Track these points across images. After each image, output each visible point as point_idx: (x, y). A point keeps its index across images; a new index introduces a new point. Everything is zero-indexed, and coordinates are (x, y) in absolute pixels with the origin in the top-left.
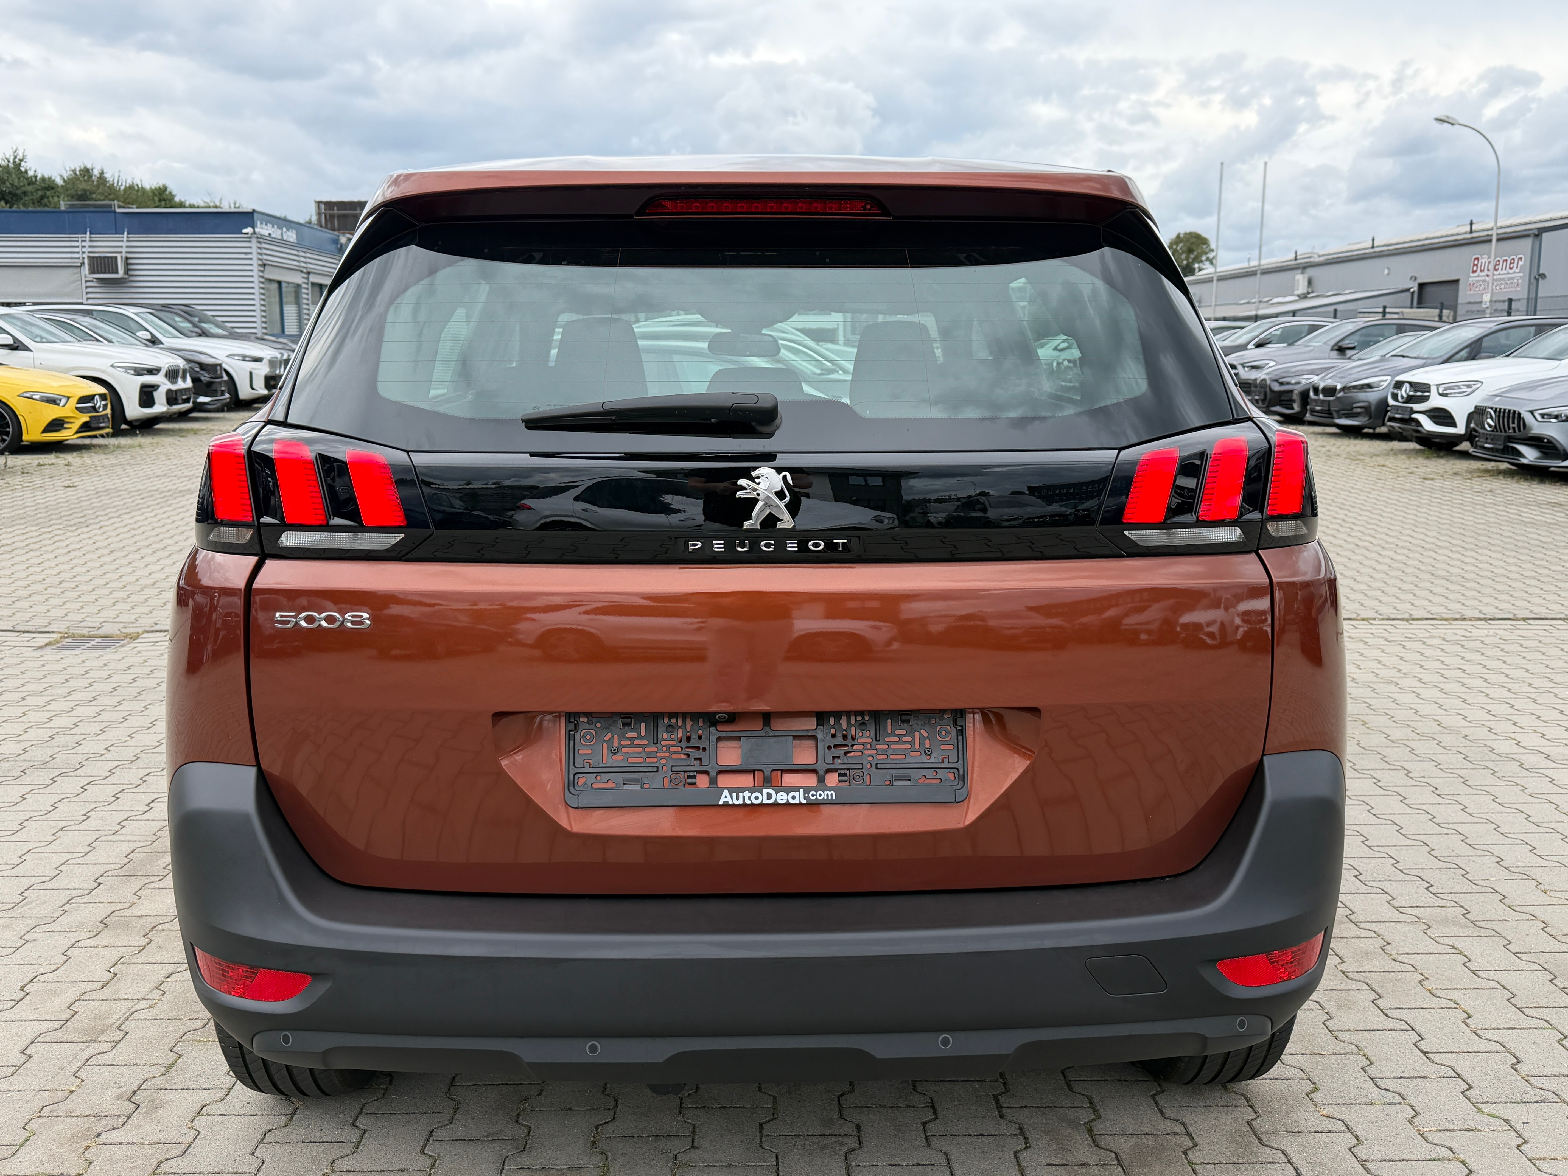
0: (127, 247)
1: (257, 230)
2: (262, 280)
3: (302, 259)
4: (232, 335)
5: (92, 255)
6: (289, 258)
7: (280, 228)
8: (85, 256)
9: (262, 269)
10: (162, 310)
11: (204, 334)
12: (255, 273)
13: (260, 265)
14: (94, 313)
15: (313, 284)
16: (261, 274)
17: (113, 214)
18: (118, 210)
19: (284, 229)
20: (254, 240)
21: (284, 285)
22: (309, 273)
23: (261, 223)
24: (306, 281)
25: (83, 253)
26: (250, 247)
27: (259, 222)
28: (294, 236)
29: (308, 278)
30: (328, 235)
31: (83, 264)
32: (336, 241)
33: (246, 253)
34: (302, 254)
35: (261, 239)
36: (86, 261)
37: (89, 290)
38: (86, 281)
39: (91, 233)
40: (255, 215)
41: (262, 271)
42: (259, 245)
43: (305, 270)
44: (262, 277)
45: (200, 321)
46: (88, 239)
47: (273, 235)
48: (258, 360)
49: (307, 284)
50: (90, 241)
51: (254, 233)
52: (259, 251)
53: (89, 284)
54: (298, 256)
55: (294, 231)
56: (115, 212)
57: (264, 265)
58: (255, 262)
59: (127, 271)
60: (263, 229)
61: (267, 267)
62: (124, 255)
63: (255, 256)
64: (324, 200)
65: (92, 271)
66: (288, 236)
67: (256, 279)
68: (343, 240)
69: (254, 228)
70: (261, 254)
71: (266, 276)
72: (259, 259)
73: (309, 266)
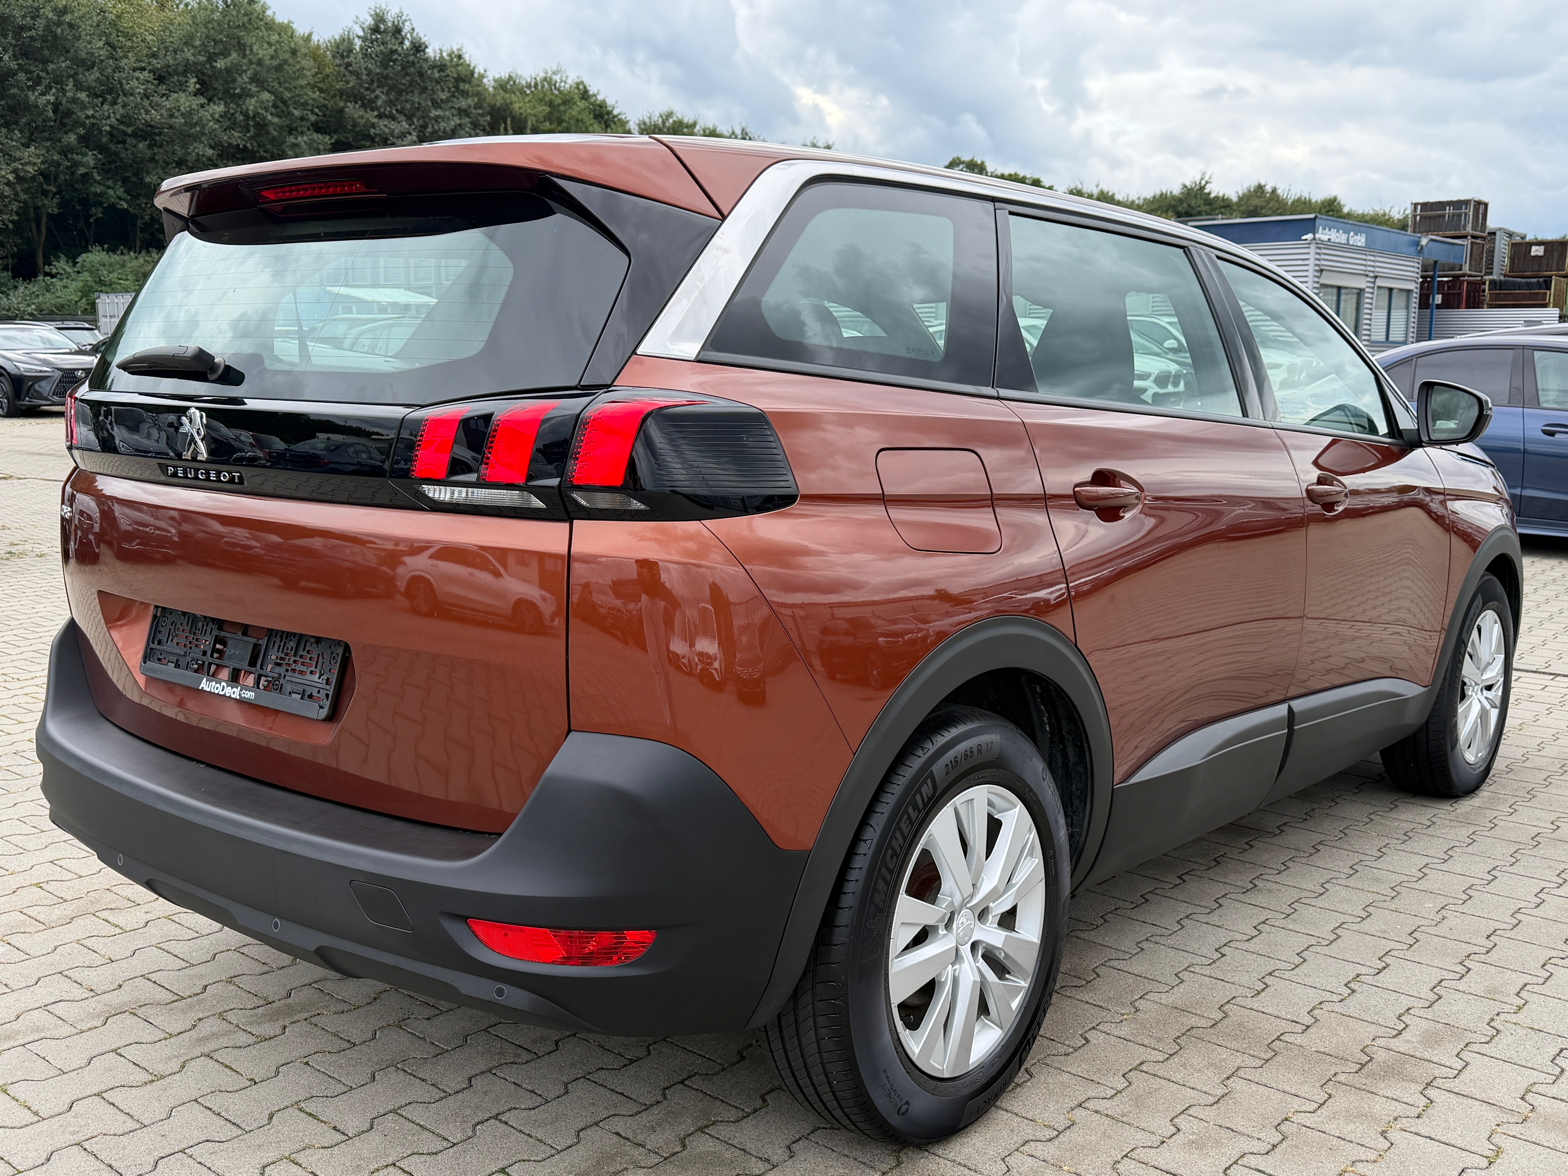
1: (1317, 236)
2: (1317, 286)
3: (1370, 263)
6: (1354, 262)
7: (1346, 232)
9: (1318, 274)
13: (1316, 271)
15: (1379, 287)
16: (1317, 280)
19: (1352, 234)
20: (1313, 246)
21: (1343, 289)
22: (1376, 277)
23: (1324, 229)
24: (1372, 286)
27: (1321, 228)
28: (1363, 240)
29: (1374, 283)
30: (1407, 238)
32: (1417, 243)
33: (1304, 260)
34: (1373, 258)
35: (1320, 244)
40: (1318, 221)
41: (1318, 277)
42: (1318, 251)
43: (1371, 274)
44: (1318, 282)
47: (1337, 241)
49: (1373, 288)
51: (1314, 239)
52: (1318, 256)
54: (1365, 260)
55: (1364, 235)
57: (1322, 271)
58: (1311, 268)
60: (1326, 235)
61: (1324, 272)
63: (1311, 262)
64: (1421, 201)
66: (1355, 240)
68: (1424, 241)
69: (1314, 235)
70: (1319, 260)
71: (1323, 281)
72: (1316, 265)
73: (1377, 269)
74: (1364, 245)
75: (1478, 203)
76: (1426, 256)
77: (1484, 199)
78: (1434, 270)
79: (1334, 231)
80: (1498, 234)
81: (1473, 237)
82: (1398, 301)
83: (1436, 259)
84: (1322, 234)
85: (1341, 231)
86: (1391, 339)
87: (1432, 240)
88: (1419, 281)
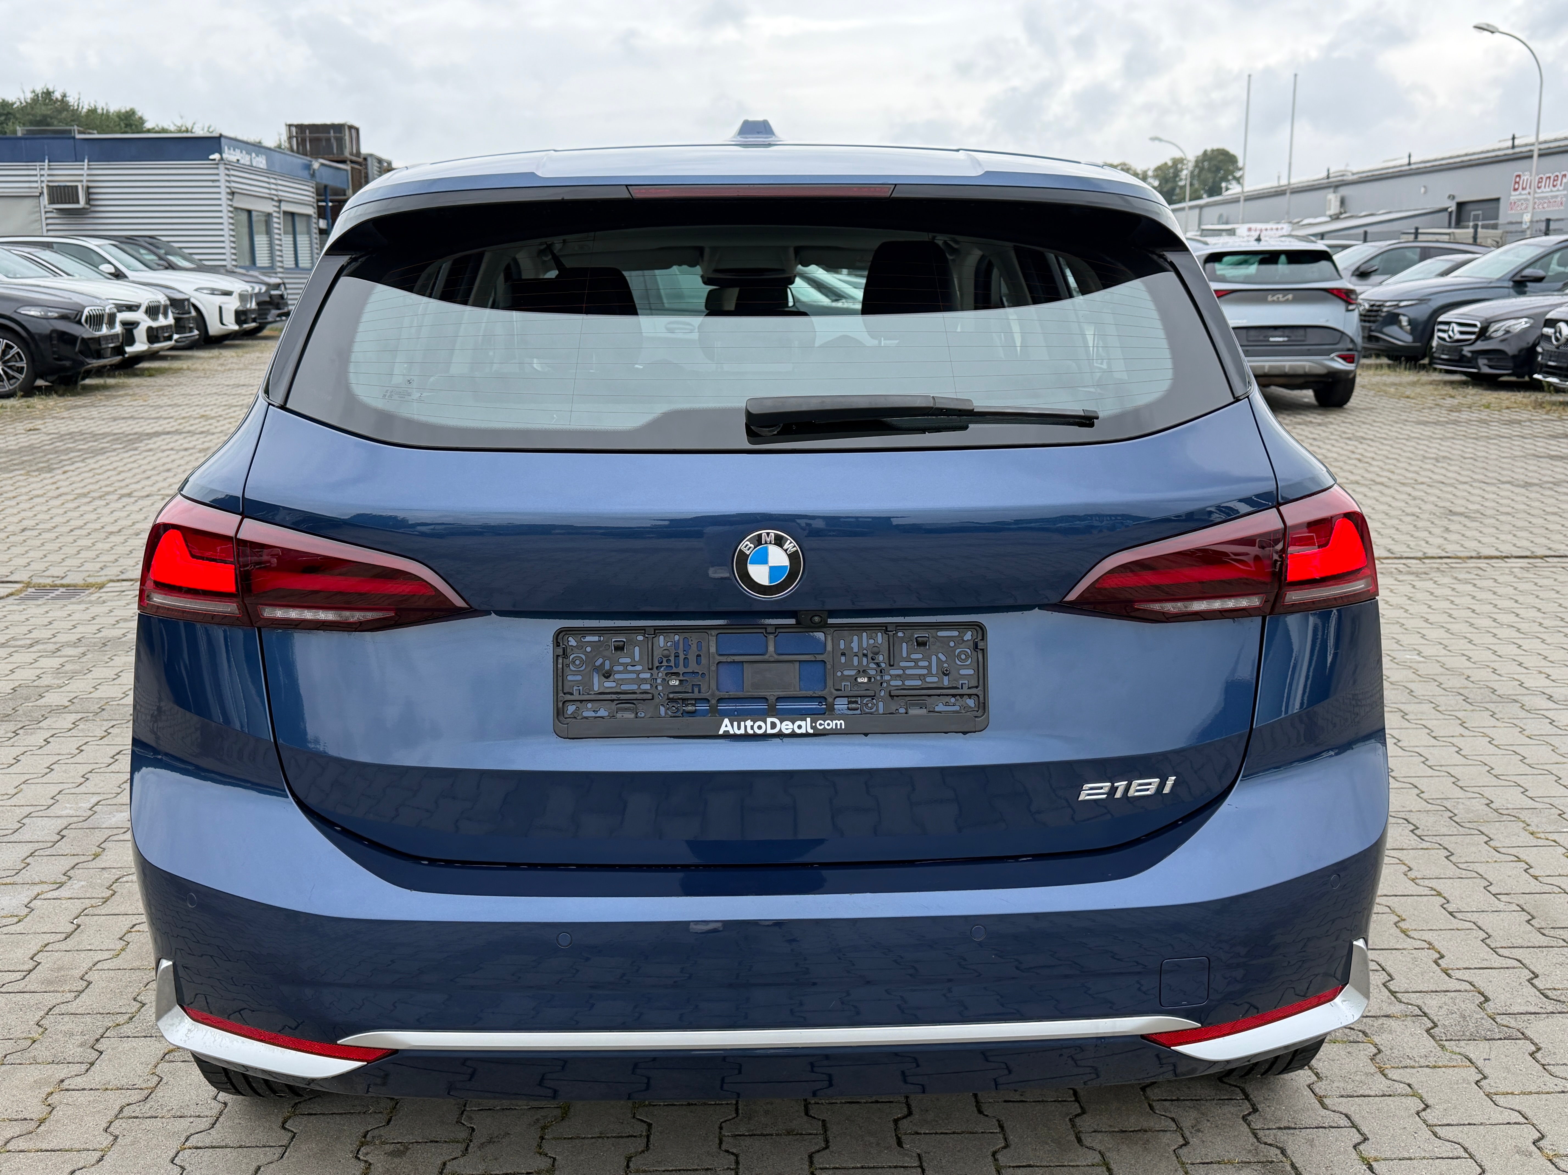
0: (88, 175)
1: (224, 156)
2: (231, 209)
3: (273, 186)
4: (201, 268)
5: (51, 184)
6: (259, 186)
7: (249, 153)
8: (44, 185)
9: (230, 197)
10: (127, 242)
11: (171, 267)
12: (224, 202)
13: (228, 193)
14: (55, 246)
15: (285, 213)
16: (230, 203)
17: (72, 141)
18: (78, 136)
19: (254, 155)
20: (222, 167)
21: (254, 214)
22: (280, 201)
23: (229, 149)
24: (277, 209)
25: (42, 182)
26: (218, 174)
27: (226, 148)
28: (264, 162)
29: (279, 207)
30: (300, 161)
31: (41, 194)
32: (309, 167)
33: (213, 181)
35: (228, 165)
36: (45, 191)
37: (49, 221)
38: (46, 212)
39: (49, 161)
40: (223, 140)
41: (231, 200)
42: (227, 172)
43: (275, 198)
44: (231, 206)
45: (166, 254)
46: (46, 167)
47: (242, 161)
48: (228, 293)
49: (279, 212)
50: (49, 169)
51: (222, 159)
52: (228, 178)
53: (49, 215)
54: (268, 183)
55: (264, 157)
56: (74, 138)
57: (233, 193)
58: (224, 190)
59: (88, 201)
60: (231, 155)
61: (236, 196)
62: (85, 184)
63: (223, 184)
64: (295, 123)
65: (52, 202)
66: (257, 162)
67: (224, 208)
68: (316, 165)
69: (221, 154)
70: (229, 181)
71: (236, 205)
72: (228, 187)
73: (280, 193)
74: (265, 167)
75: (351, 127)
76: (318, 180)
77: (356, 124)
78: (326, 195)
79: (238, 151)
80: (369, 159)
81: (352, 162)
82: (300, 226)
83: (325, 182)
84: (229, 154)
85: (244, 152)
86: (301, 265)
87: (322, 165)
88: (315, 205)
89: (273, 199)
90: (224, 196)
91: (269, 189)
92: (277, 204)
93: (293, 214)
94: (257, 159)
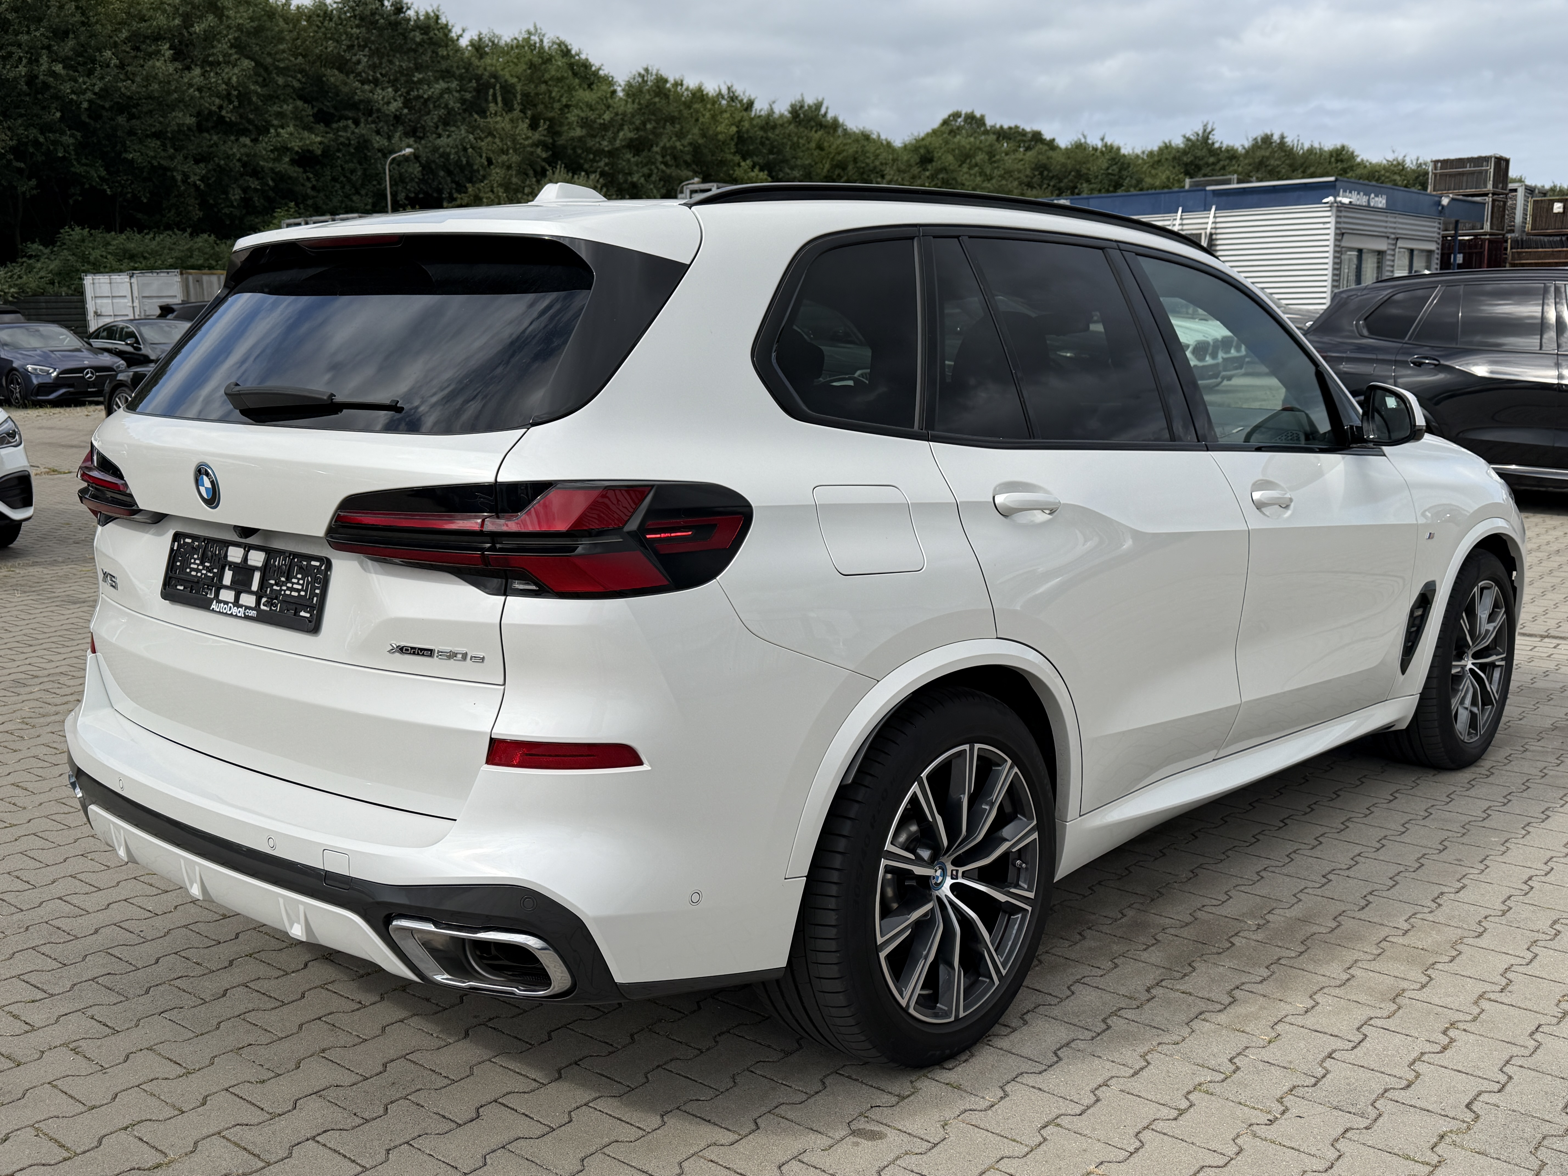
0: (1213, 223)
1: (1339, 199)
2: (1338, 249)
3: (1390, 225)
6: (1375, 224)
7: (1367, 194)
12: (1330, 243)
13: (1337, 234)
15: (1400, 249)
16: (1338, 243)
19: (1372, 195)
20: (1334, 209)
21: (1365, 252)
24: (1393, 247)
26: (1329, 217)
27: (1341, 191)
28: (1384, 201)
29: (1395, 244)
30: (1428, 198)
32: (1439, 203)
33: (1324, 223)
34: (1393, 220)
35: (1341, 207)
39: (1182, 212)
40: (1338, 184)
42: (1339, 214)
43: (1393, 236)
44: (1338, 246)
46: (1181, 217)
47: (1358, 203)
49: (1394, 250)
50: (1183, 219)
51: (1335, 202)
52: (1338, 220)
55: (1385, 197)
56: (1207, 190)
57: (1343, 234)
58: (1332, 231)
60: (1346, 198)
63: (1332, 225)
64: (1442, 158)
66: (1376, 202)
67: (1330, 248)
68: (1445, 201)
69: (1335, 198)
70: (1339, 223)
71: (1344, 245)
72: (1337, 228)
73: (1398, 231)
74: (1385, 207)
75: (1499, 159)
76: (1447, 216)
77: (1505, 155)
78: (1455, 229)
80: (1519, 189)
81: (1494, 194)
82: (1419, 262)
83: (1455, 217)
84: (1343, 197)
85: (1362, 194)
87: (1453, 200)
88: (1440, 241)
89: (1388, 238)
90: (1331, 237)
91: (1386, 227)
92: (1394, 242)
93: (1411, 251)
94: (1377, 199)
